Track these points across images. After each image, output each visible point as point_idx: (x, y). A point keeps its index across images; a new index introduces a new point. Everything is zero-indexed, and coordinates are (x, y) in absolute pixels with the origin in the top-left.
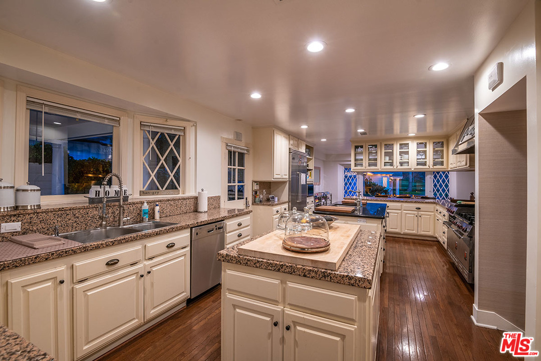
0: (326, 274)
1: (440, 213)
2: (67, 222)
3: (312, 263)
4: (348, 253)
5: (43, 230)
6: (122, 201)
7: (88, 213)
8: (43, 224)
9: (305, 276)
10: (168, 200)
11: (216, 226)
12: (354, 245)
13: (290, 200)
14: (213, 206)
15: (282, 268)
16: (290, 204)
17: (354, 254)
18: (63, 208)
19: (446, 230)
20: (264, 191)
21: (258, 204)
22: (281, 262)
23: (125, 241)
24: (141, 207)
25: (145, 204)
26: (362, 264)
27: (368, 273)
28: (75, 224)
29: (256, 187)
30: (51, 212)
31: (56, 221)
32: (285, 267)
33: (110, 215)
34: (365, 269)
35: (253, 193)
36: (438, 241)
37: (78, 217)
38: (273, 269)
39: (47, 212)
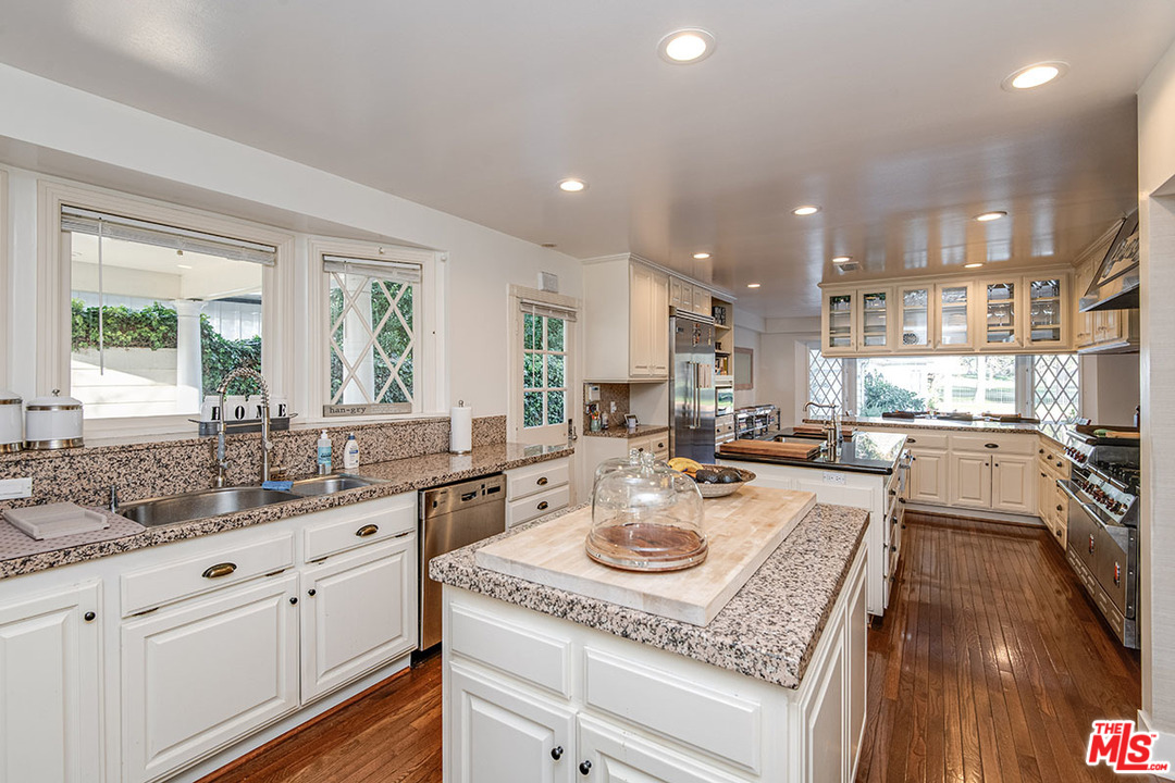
0: (677, 636)
1: (1050, 457)
2: (142, 477)
3: (645, 603)
4: (758, 572)
5: (84, 494)
6: (265, 429)
7: (189, 457)
8: (85, 482)
9: (625, 635)
10: (381, 426)
11: (483, 486)
12: (784, 549)
13: (673, 424)
14: (489, 440)
15: (572, 609)
16: (673, 435)
17: (776, 576)
18: (131, 446)
19: (1064, 502)
20: (613, 404)
21: (595, 434)
22: (570, 594)
23: (250, 522)
24: (316, 443)
25: (324, 436)
26: (787, 608)
27: (795, 638)
28: (159, 482)
29: (593, 396)
30: (104, 454)
31: (115, 475)
32: (578, 608)
33: (242, 460)
34: (790, 626)
35: (585, 408)
36: (1045, 528)
37: (167, 466)
38: (551, 612)
39: (92, 455)
